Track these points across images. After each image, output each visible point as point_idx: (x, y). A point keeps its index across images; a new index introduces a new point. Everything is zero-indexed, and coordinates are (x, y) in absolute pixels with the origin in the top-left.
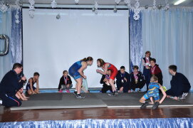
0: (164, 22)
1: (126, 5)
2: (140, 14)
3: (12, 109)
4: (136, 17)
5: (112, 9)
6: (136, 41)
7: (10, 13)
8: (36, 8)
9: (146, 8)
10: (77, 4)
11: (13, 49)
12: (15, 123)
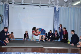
0: (68, 12)
1: (53, 4)
2: (59, 9)
3: (2, 47)
4: (57, 9)
5: (47, 6)
6: (57, 20)
7: (4, 6)
8: (15, 4)
9: (62, 6)
10: (33, 3)
11: (4, 21)
12: (3, 53)
